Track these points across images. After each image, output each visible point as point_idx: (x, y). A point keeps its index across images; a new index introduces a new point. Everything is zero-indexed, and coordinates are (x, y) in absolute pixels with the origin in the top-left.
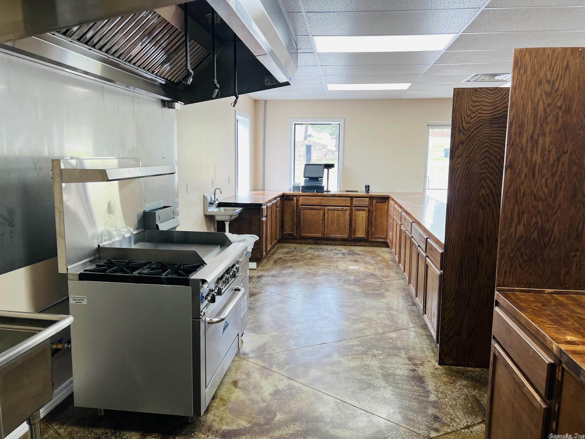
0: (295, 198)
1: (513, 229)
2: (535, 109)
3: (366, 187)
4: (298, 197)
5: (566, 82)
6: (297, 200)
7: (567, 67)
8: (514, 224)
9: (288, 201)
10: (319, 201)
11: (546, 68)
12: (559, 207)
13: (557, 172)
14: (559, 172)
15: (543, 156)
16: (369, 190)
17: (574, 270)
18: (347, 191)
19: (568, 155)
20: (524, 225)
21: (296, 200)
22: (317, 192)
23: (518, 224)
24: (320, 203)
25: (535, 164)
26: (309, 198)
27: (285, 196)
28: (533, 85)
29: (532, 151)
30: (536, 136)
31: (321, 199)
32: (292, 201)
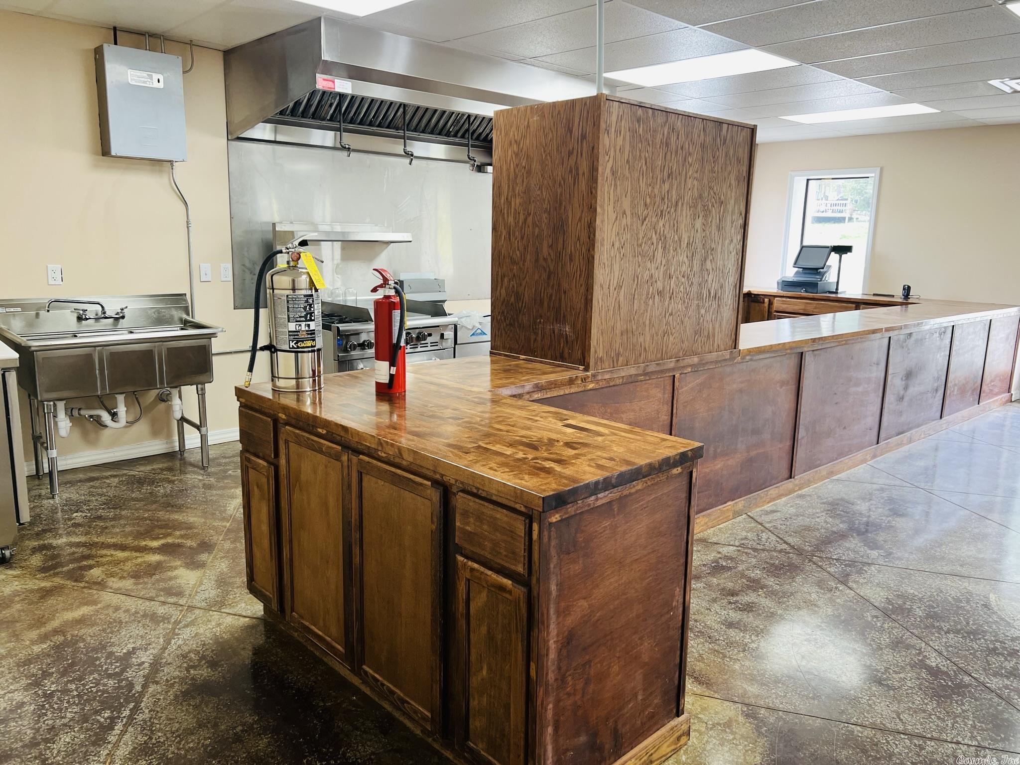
0: (766, 300)
1: (498, 293)
2: (508, 170)
3: (904, 289)
4: (772, 298)
5: (528, 141)
6: (770, 303)
7: (528, 126)
8: (499, 288)
9: (756, 304)
10: (803, 307)
11: (514, 128)
12: (528, 271)
13: (524, 234)
14: (526, 235)
15: (515, 218)
16: (908, 294)
17: (539, 339)
18: (874, 295)
19: (531, 217)
20: (505, 289)
21: (768, 303)
22: (806, 291)
23: (501, 287)
24: (804, 310)
25: (510, 227)
26: (788, 301)
27: (753, 296)
28: (506, 146)
29: (508, 213)
30: (509, 198)
31: (807, 303)
32: (762, 305)
